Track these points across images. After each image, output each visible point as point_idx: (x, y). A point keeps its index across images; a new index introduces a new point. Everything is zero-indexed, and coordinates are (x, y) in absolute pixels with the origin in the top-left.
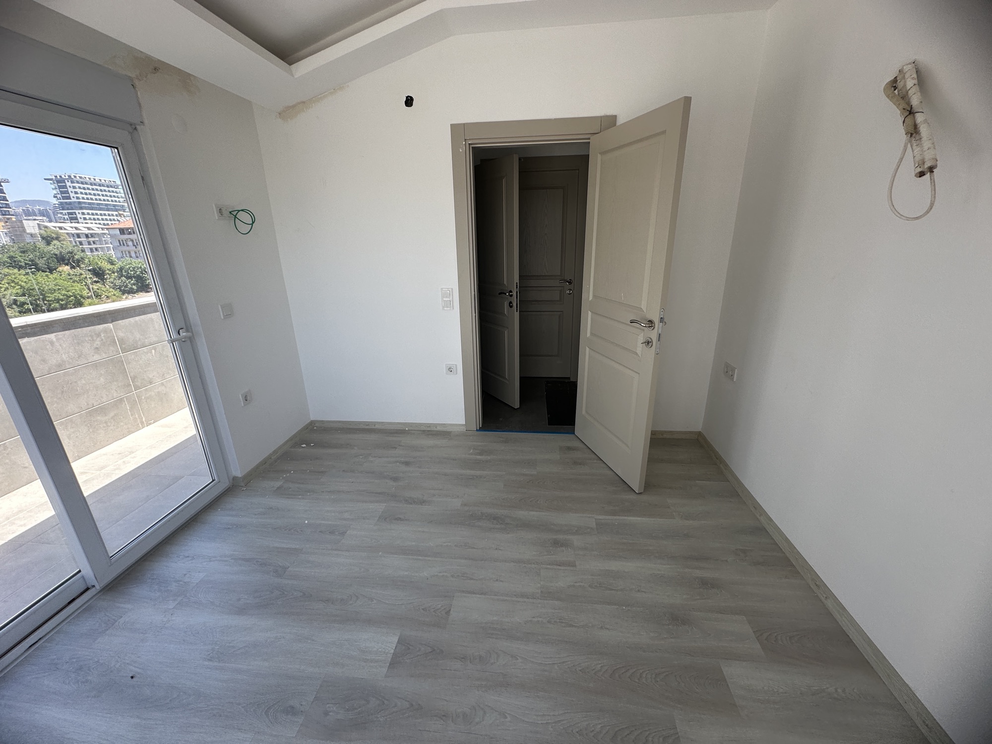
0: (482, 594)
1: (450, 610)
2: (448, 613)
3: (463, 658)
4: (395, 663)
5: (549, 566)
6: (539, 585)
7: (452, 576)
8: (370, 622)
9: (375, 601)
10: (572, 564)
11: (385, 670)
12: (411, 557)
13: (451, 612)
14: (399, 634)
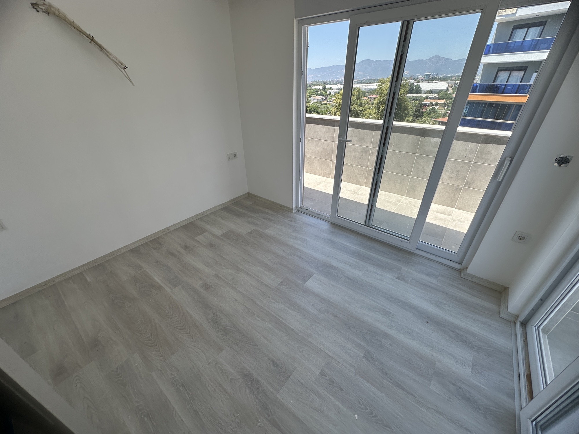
0: (263, 283)
1: (280, 283)
2: (282, 282)
3: (286, 267)
4: (310, 276)
5: (225, 279)
6: (238, 275)
7: (269, 297)
8: (316, 295)
9: (311, 303)
10: (216, 276)
11: (314, 275)
12: (283, 321)
13: (280, 282)
14: (305, 284)
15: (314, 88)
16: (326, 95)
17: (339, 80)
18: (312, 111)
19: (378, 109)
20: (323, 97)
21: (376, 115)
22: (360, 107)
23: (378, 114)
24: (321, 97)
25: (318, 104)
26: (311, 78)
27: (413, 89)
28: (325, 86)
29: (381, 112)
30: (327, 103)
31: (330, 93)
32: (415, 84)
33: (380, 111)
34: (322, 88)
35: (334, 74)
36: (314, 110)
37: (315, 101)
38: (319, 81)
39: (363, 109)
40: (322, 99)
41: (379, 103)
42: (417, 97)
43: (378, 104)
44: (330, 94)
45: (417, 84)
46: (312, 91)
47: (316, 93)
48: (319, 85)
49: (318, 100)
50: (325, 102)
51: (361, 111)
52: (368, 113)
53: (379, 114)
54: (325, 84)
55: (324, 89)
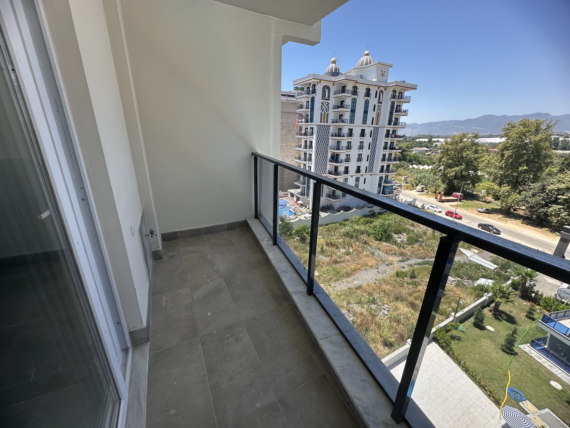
15: (418, 140)
16: (431, 147)
17: (449, 135)
18: (413, 160)
19: (503, 155)
20: (428, 149)
21: (498, 162)
22: (475, 154)
23: (501, 161)
24: (425, 149)
25: (420, 155)
26: (416, 132)
27: (558, 144)
28: (432, 139)
29: (507, 158)
30: (432, 154)
31: (436, 145)
32: (561, 139)
33: (505, 158)
34: (427, 141)
35: (444, 129)
36: (415, 159)
37: (417, 152)
38: (424, 135)
39: (480, 156)
40: (426, 150)
41: (505, 148)
42: (564, 154)
43: (502, 149)
44: (436, 147)
45: (565, 140)
46: (415, 143)
47: (419, 145)
48: (424, 138)
49: (421, 151)
50: (429, 153)
51: (476, 159)
52: (486, 160)
53: (504, 161)
54: (431, 137)
55: (430, 141)
